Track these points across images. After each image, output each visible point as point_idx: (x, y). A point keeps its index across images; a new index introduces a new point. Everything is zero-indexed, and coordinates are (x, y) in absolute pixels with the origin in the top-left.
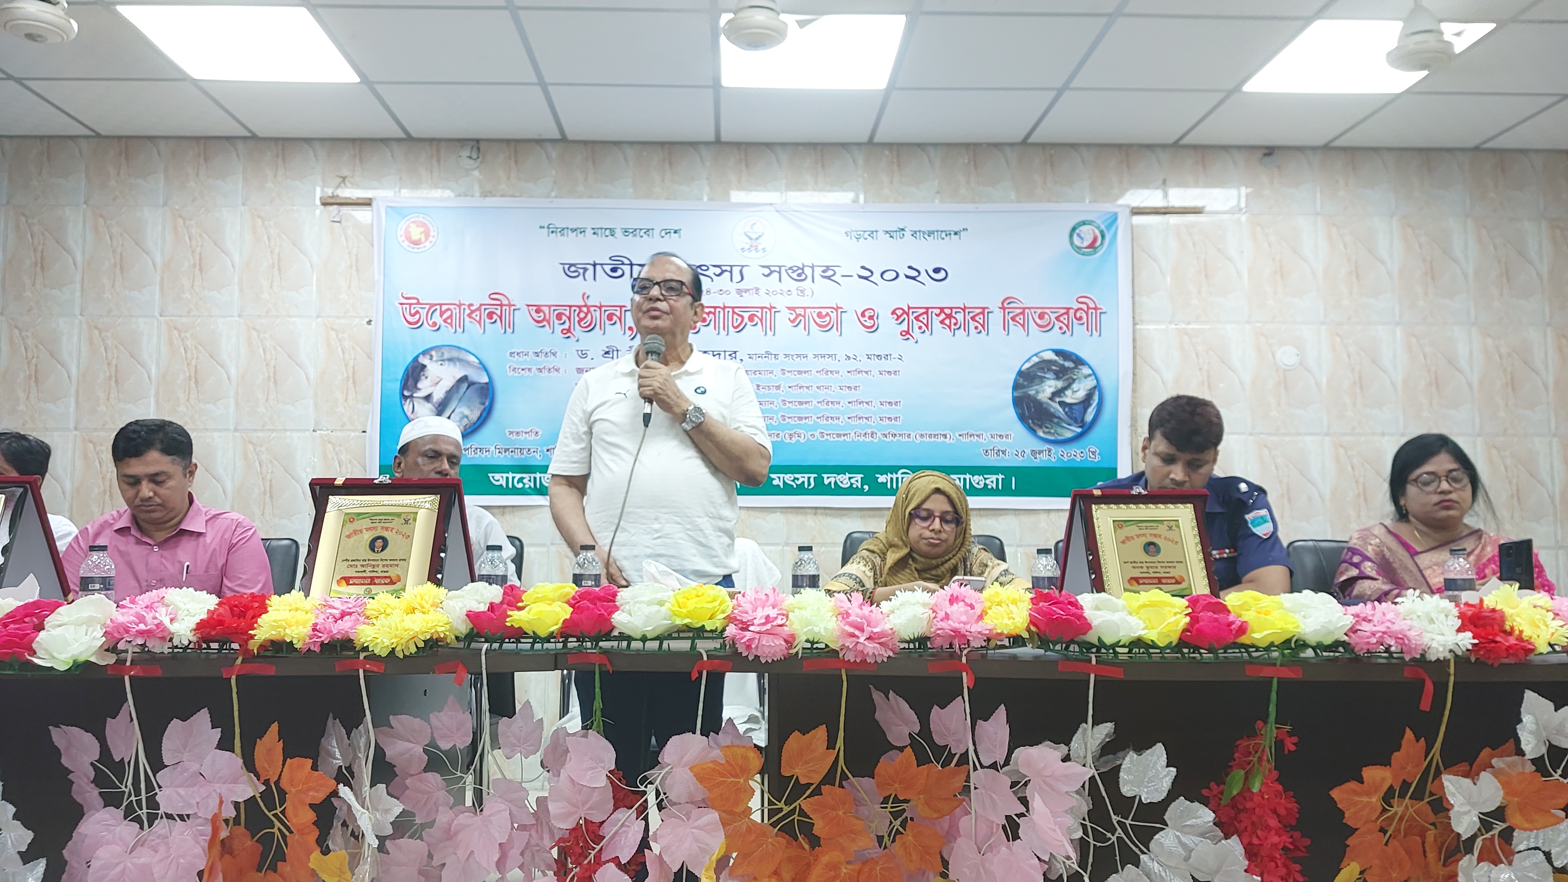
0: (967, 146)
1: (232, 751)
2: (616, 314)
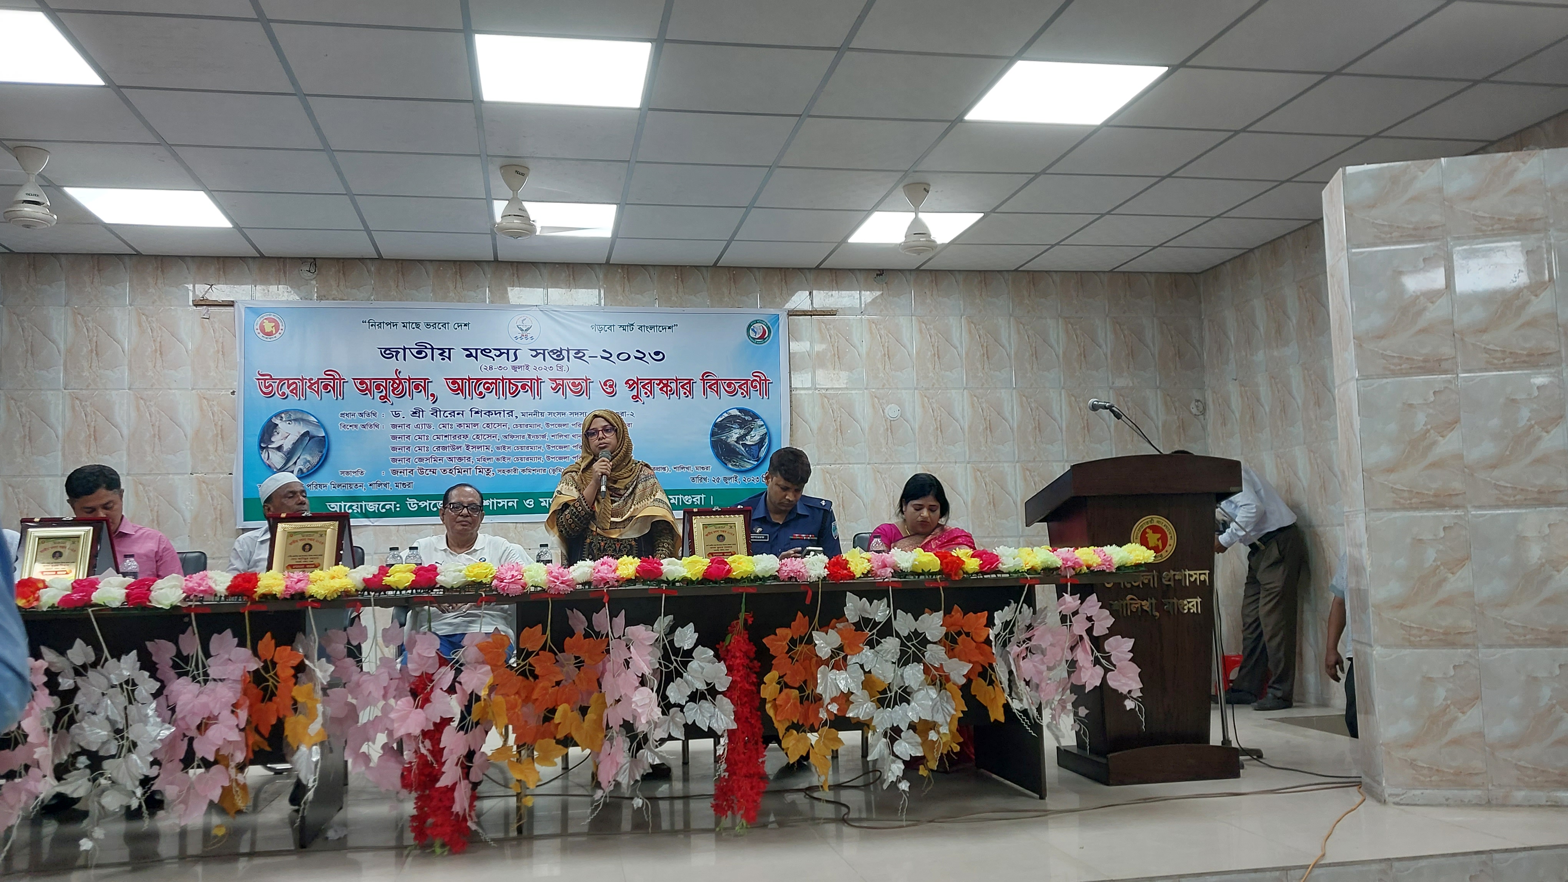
0: (676, 267)
1: (246, 647)
2: (421, 385)
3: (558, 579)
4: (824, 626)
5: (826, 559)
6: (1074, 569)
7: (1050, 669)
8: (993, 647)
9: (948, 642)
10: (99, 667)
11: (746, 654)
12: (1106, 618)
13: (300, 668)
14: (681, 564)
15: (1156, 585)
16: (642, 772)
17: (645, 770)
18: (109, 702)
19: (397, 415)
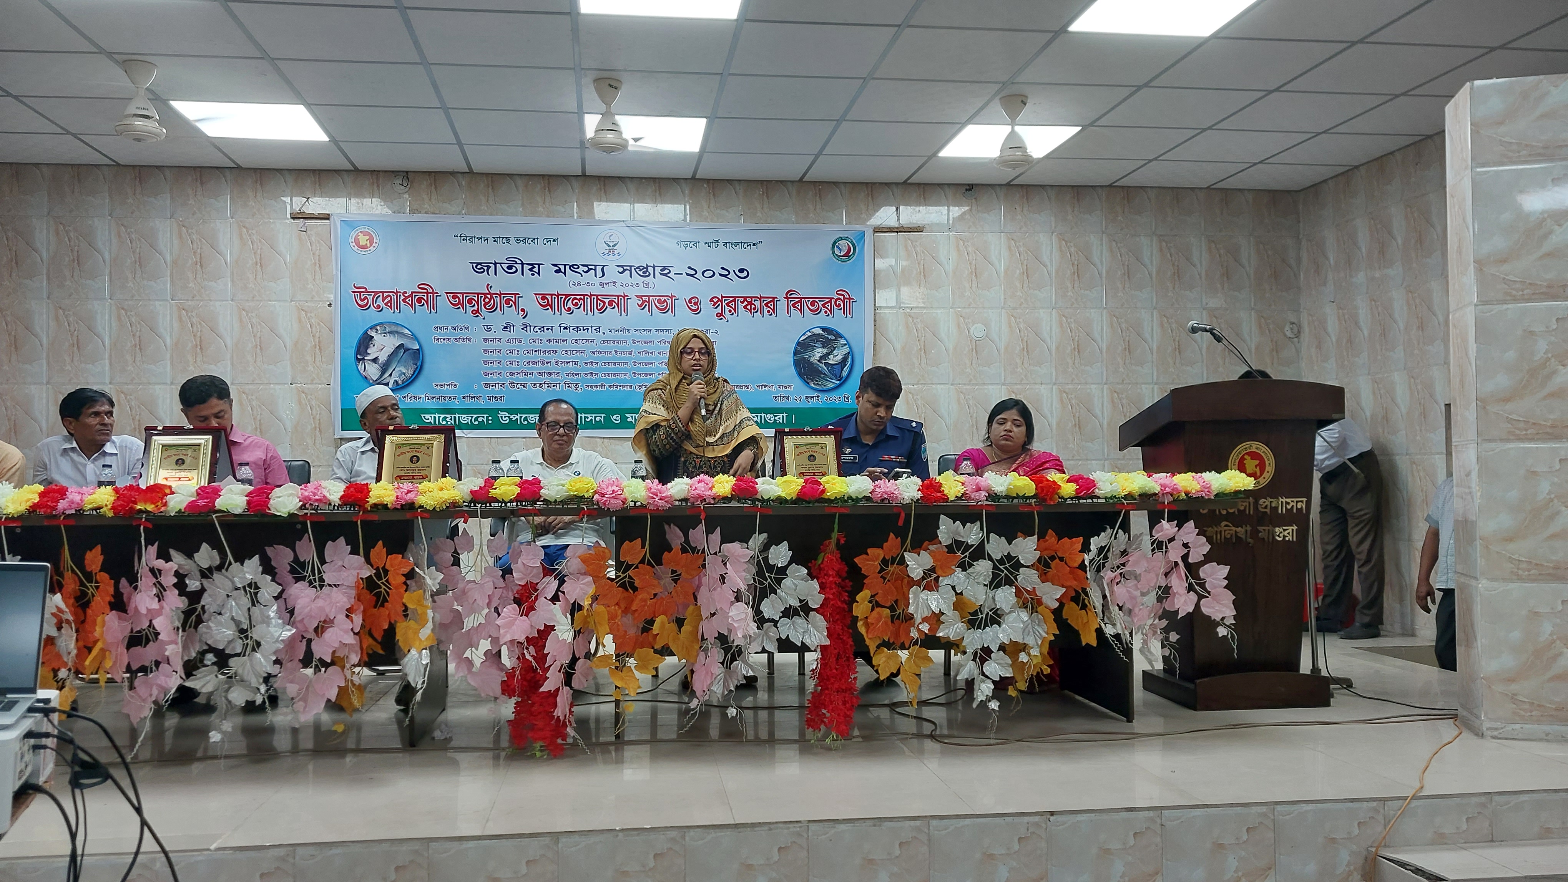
0: (762, 182)
1: (359, 555)
2: (512, 300)
3: (657, 496)
4: (916, 547)
5: (919, 481)
6: (1172, 495)
7: (1143, 594)
8: (1088, 572)
9: (1041, 566)
10: (223, 571)
11: (838, 574)
12: (1203, 545)
13: (411, 575)
14: (776, 483)
15: (1251, 513)
16: (736, 682)
17: (739, 681)
18: (233, 603)
19: (489, 329)
